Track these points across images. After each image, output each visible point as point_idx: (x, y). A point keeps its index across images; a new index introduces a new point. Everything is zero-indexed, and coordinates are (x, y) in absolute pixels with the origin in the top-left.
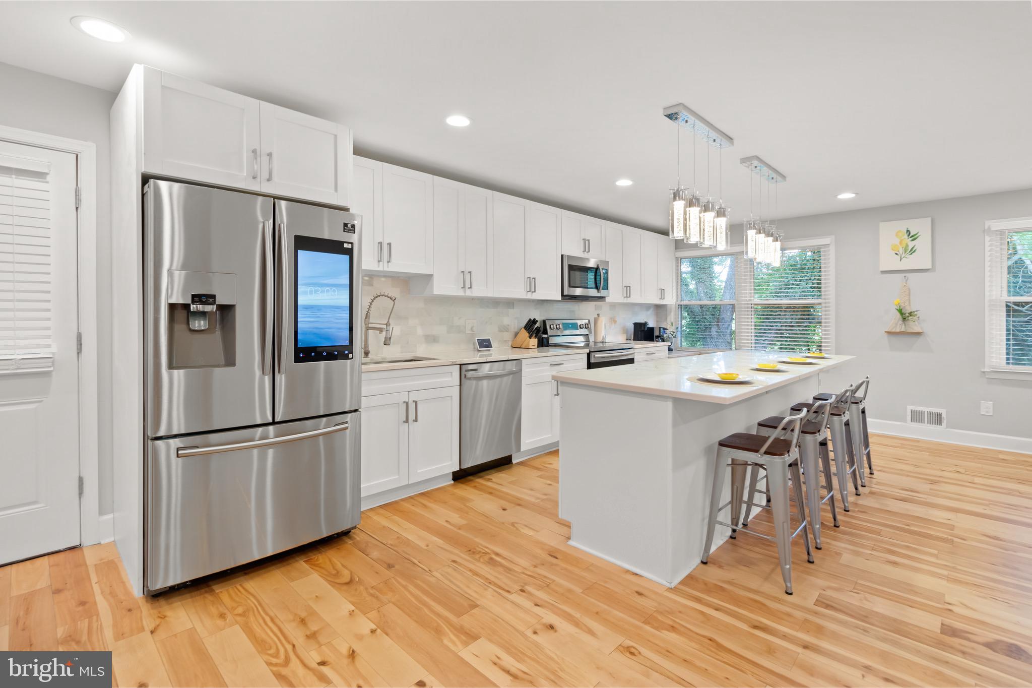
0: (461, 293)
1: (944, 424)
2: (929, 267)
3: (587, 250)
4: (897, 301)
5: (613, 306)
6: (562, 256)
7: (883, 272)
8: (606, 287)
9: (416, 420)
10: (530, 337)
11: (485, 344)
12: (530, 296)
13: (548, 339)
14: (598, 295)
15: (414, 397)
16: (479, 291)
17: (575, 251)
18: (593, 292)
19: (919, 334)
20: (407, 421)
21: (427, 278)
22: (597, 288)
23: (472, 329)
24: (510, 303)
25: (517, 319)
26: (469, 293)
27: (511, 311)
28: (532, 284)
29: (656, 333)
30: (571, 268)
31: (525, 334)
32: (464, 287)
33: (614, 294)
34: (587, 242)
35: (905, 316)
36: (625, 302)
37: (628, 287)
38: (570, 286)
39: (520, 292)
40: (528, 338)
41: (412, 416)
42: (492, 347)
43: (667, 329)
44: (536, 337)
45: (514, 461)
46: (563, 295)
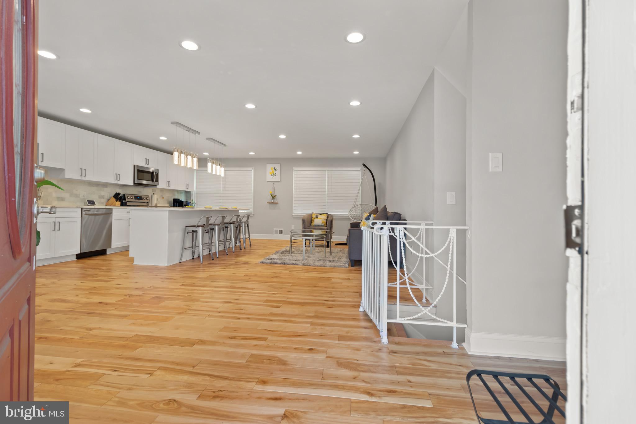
0: (80, 178)
1: (283, 233)
2: (280, 181)
3: (147, 163)
4: (270, 192)
5: (162, 190)
6: (134, 165)
7: (268, 182)
8: (157, 181)
9: (59, 230)
10: (117, 201)
11: (92, 203)
12: (116, 182)
13: (126, 203)
14: (153, 184)
15: (57, 220)
16: (89, 178)
17: (142, 164)
18: (150, 183)
19: (277, 203)
20: (55, 230)
21: (62, 170)
22: (153, 181)
23: (84, 196)
24: (105, 185)
25: (109, 193)
26: (84, 178)
27: (106, 189)
28: (118, 177)
29: (185, 204)
30: (139, 171)
31: (114, 200)
32: (81, 176)
33: (162, 184)
34: (147, 160)
35: (273, 197)
36: (168, 188)
37: (169, 182)
38: (138, 179)
39: (112, 180)
40: (115, 202)
41: (57, 228)
42: (95, 204)
43: (190, 203)
44: (119, 201)
45: (108, 253)
46: (134, 183)
